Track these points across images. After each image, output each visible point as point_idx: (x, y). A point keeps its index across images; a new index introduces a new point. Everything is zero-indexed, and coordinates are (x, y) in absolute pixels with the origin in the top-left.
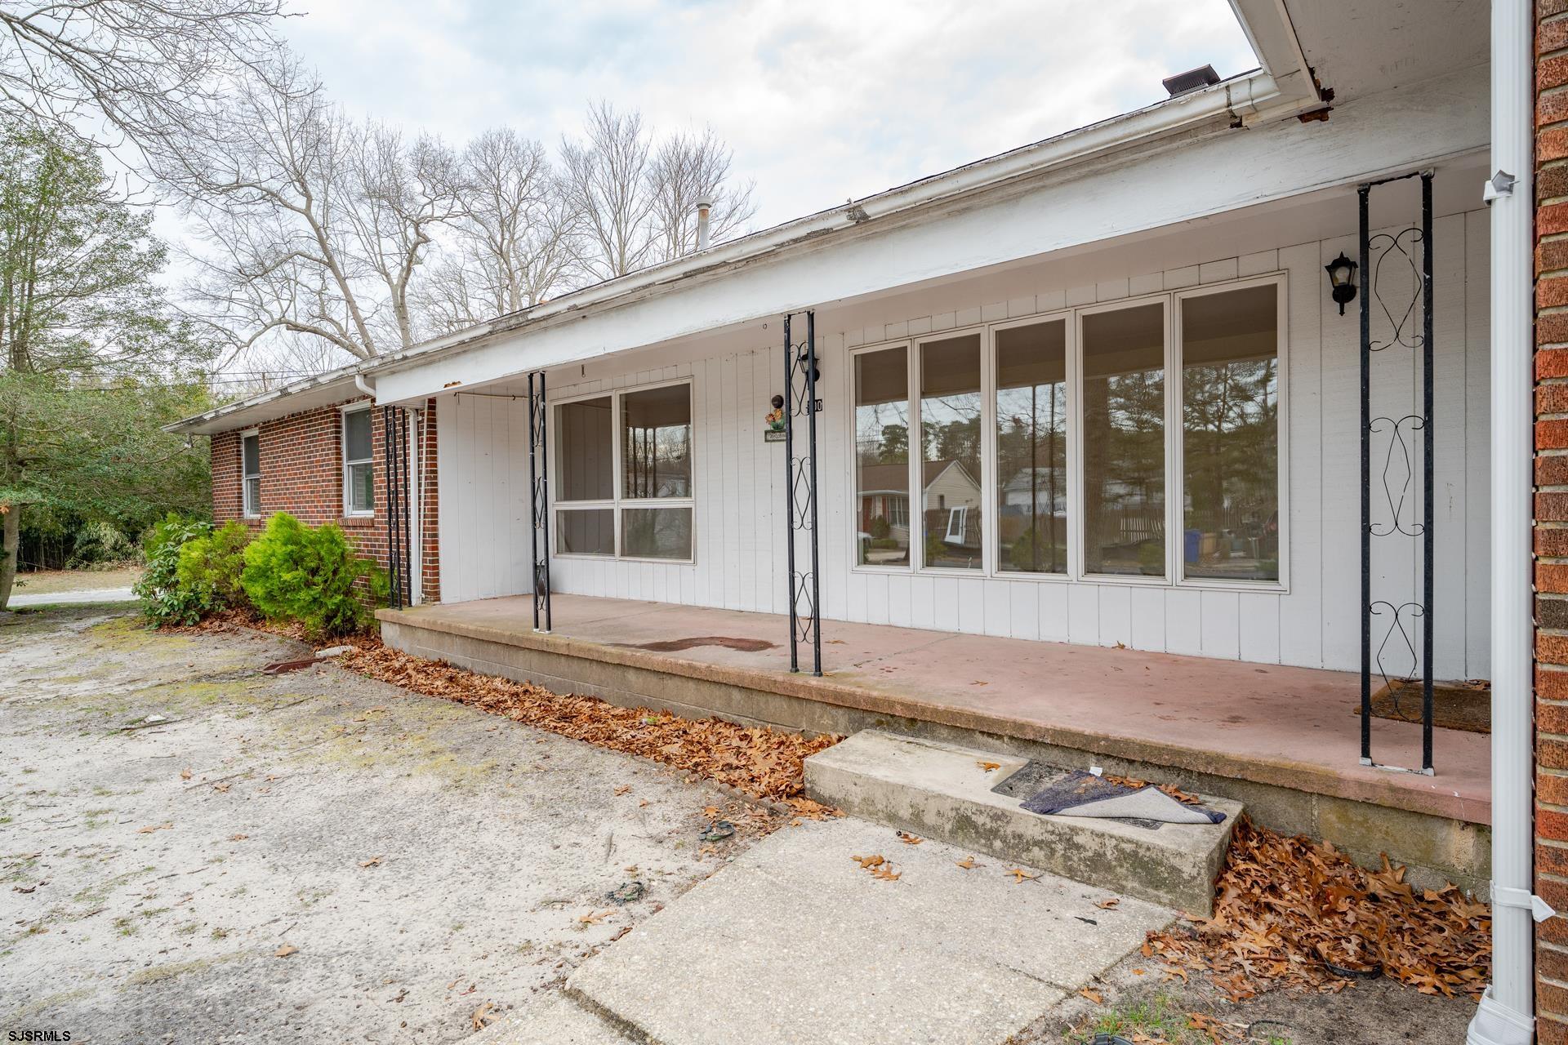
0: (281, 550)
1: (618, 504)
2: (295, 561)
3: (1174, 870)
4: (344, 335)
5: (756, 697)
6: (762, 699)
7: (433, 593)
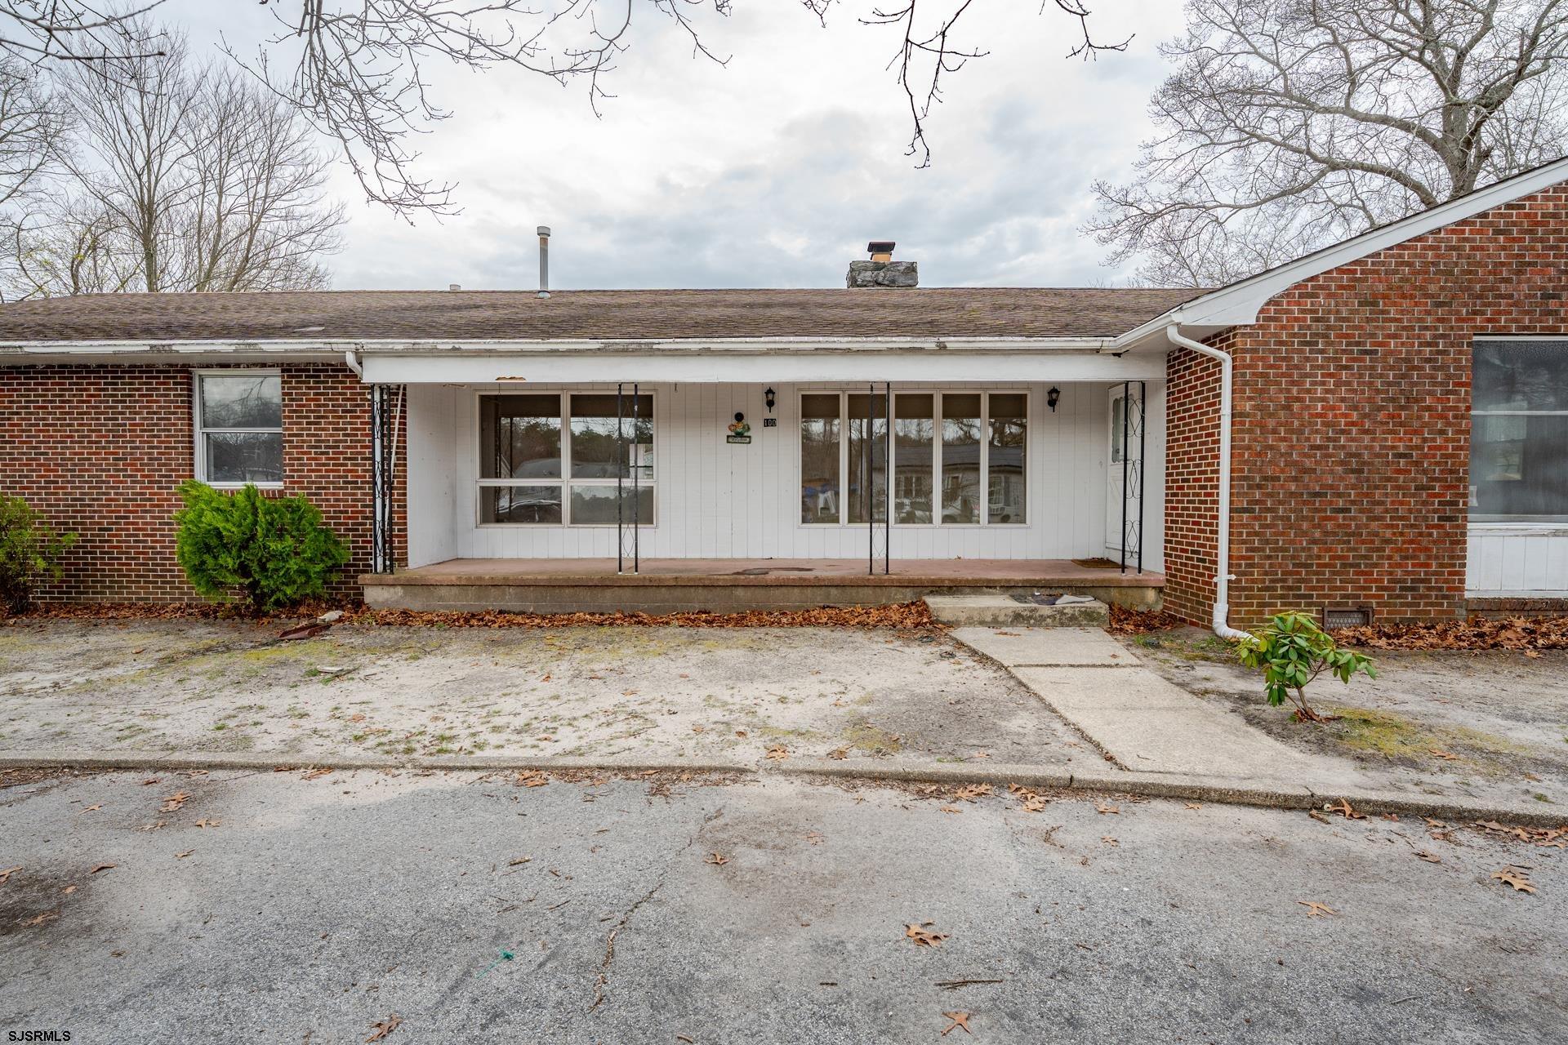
3: (1099, 613)
5: (848, 590)
6: (854, 591)
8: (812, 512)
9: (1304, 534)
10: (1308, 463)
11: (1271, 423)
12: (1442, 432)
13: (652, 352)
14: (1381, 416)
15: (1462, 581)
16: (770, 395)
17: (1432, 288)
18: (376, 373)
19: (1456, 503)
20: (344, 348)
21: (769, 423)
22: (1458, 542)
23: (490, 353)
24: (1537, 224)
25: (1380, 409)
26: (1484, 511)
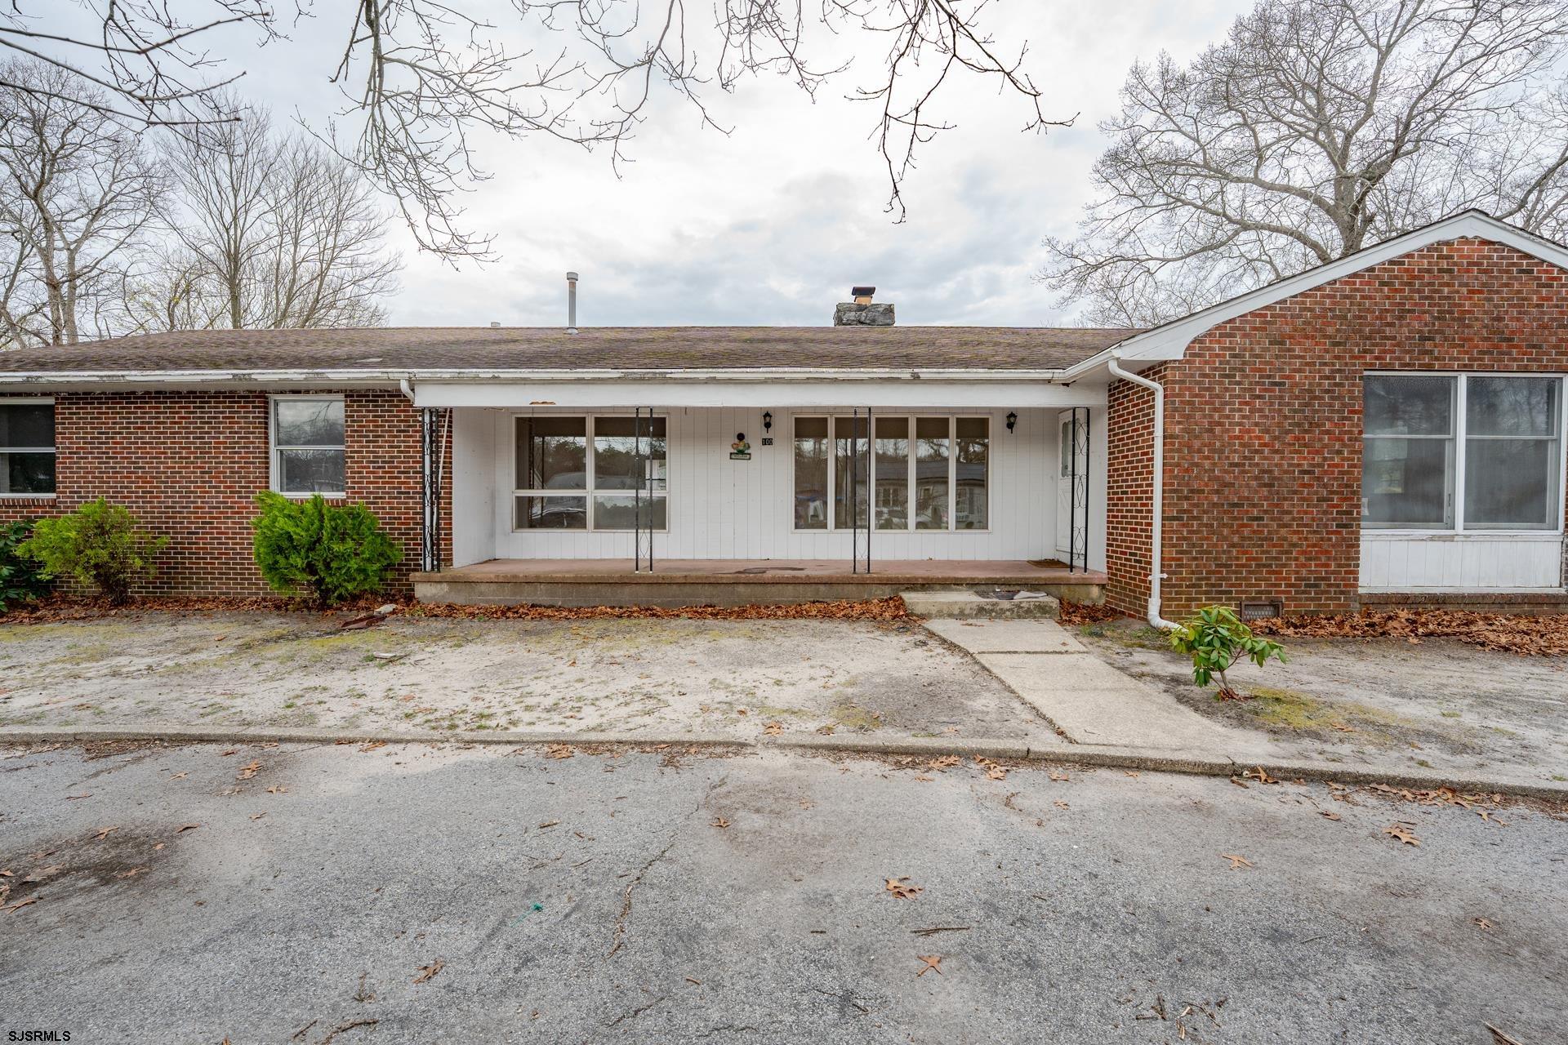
3: (1051, 607)
5: (835, 587)
6: (840, 587)
8: (805, 519)
9: (1225, 539)
10: (1228, 478)
11: (1197, 444)
12: (1339, 452)
13: (665, 381)
14: (1289, 438)
15: (1356, 579)
16: (768, 418)
17: (1330, 330)
18: (426, 398)
19: (1351, 513)
20: (399, 377)
21: (767, 442)
22: (1353, 545)
24: (1415, 277)
25: (1288, 432)
26: (1373, 518)
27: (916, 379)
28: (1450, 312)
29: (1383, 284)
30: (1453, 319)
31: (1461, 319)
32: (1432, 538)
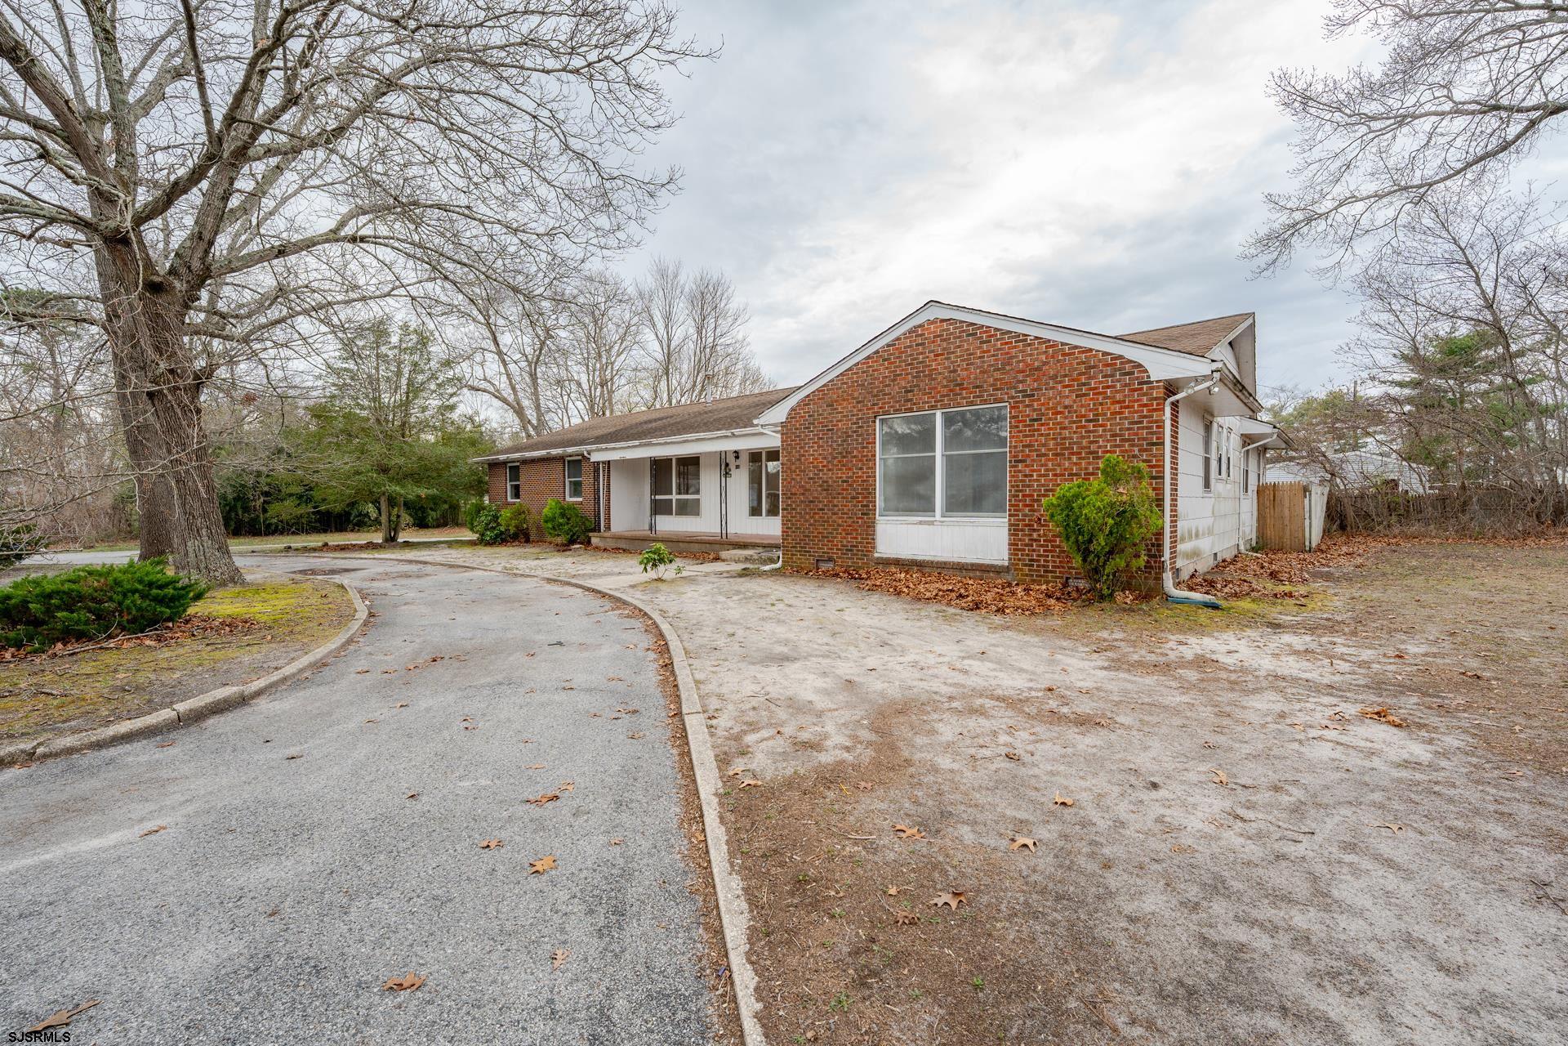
0: (558, 511)
1: (674, 497)
2: (563, 515)
4: (498, 391)
5: (712, 545)
6: (714, 545)
7: (608, 528)
8: (755, 511)
9: (807, 521)
10: (808, 486)
11: (793, 467)
12: (861, 469)
13: (650, 444)
14: (835, 462)
15: (874, 548)
16: (737, 454)
17: (856, 394)
18: (595, 458)
19: (867, 506)
20: (583, 449)
21: (737, 467)
22: (871, 526)
23: (614, 449)
24: (902, 353)
25: (835, 458)
26: (887, 510)
27: (733, 435)
28: (923, 372)
29: (885, 360)
30: (925, 376)
31: (930, 375)
32: (921, 523)
